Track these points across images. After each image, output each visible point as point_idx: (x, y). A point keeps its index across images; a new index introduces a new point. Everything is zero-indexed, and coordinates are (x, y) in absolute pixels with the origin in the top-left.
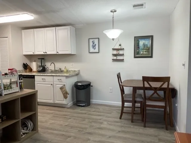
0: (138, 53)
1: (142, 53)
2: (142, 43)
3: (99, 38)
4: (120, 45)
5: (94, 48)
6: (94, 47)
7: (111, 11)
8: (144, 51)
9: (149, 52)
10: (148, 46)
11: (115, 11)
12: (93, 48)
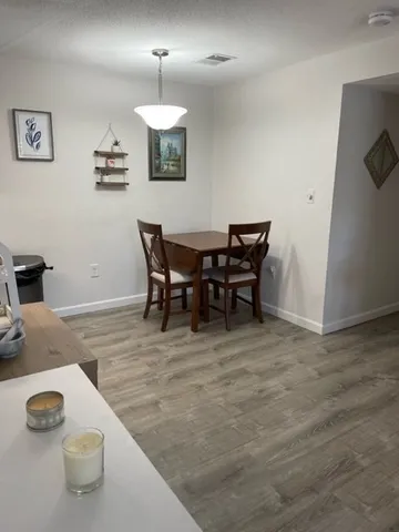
0: (158, 168)
1: (166, 167)
2: (166, 145)
3: (50, 114)
4: (116, 144)
5: (35, 144)
6: (33, 139)
7: (155, 54)
8: (171, 163)
9: (179, 166)
10: (179, 152)
11: (165, 54)
12: (32, 145)
